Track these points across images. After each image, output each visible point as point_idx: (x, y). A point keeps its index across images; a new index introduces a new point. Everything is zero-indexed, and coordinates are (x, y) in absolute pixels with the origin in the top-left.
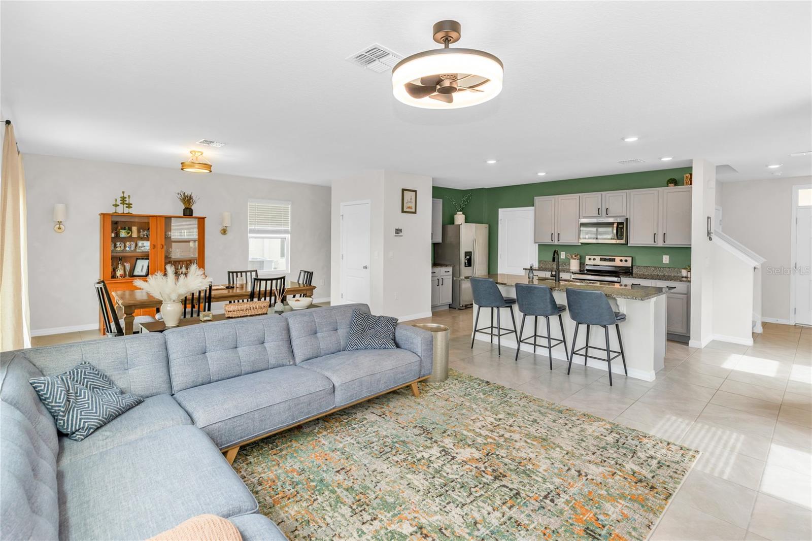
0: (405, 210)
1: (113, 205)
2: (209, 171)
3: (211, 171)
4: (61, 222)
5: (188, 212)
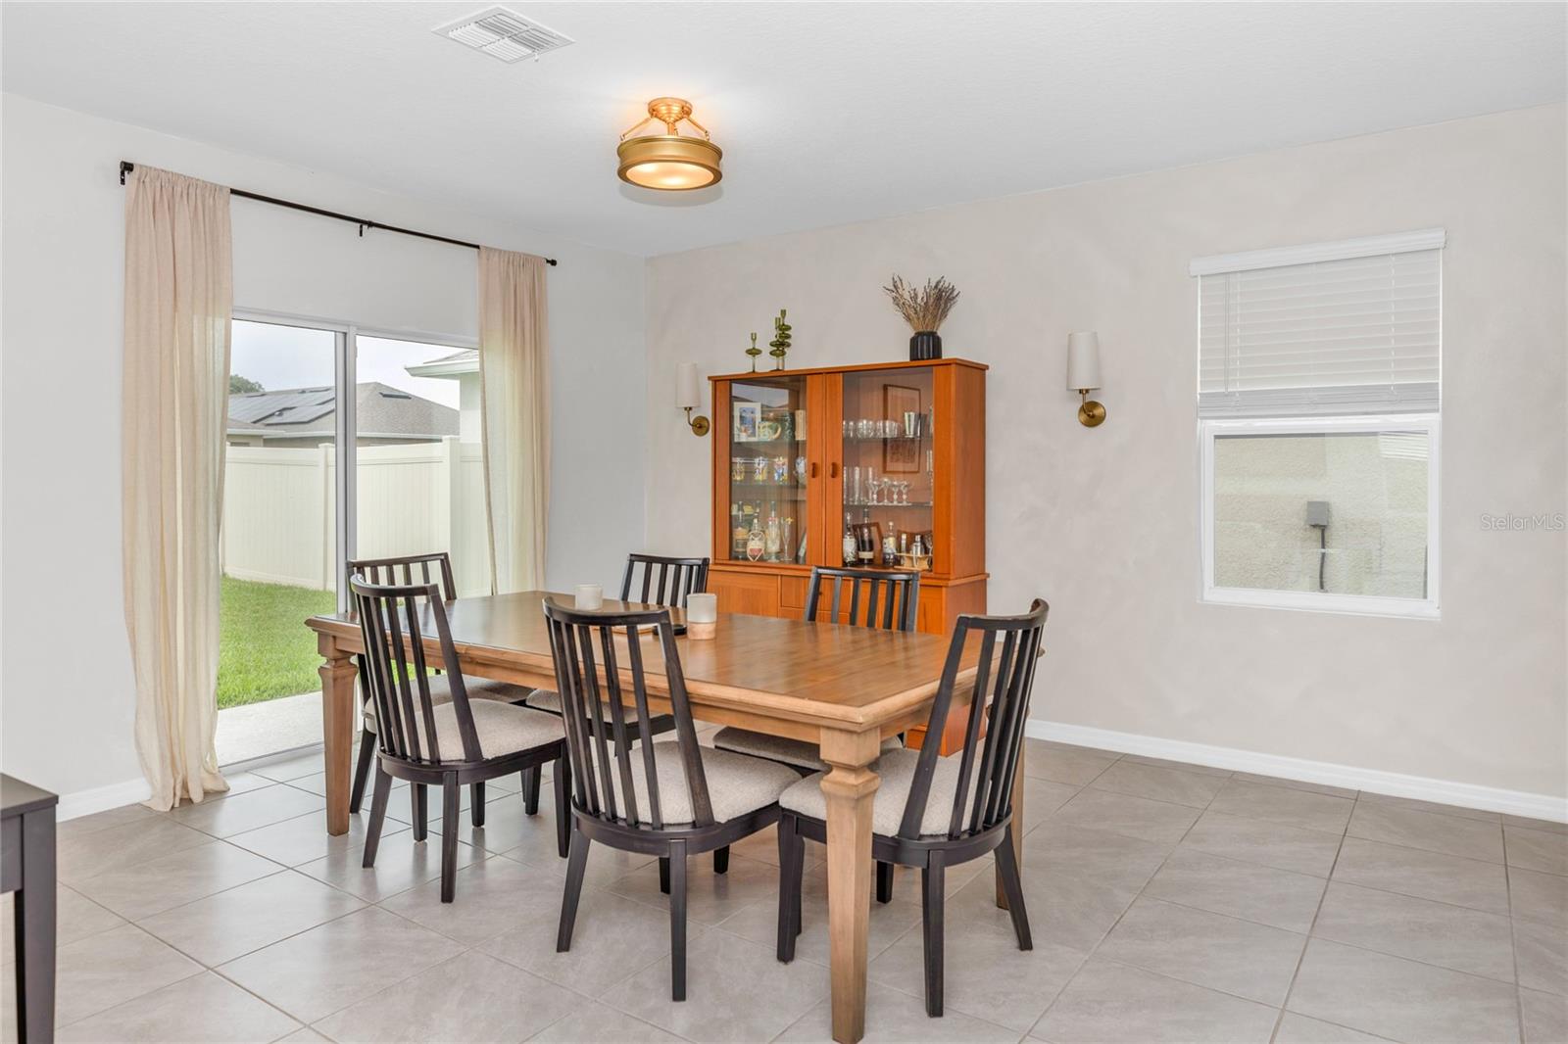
4: (690, 409)
5: (926, 346)
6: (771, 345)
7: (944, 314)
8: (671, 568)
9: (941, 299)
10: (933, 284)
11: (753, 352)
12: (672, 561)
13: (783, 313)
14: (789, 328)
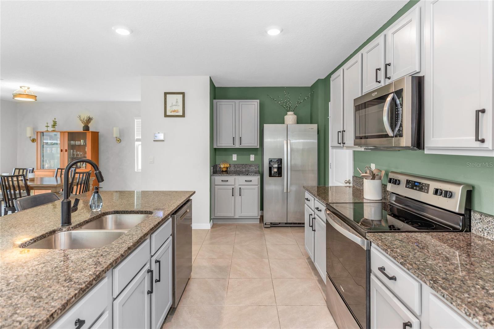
0: (168, 113)
1: (46, 126)
2: (35, 100)
3: (36, 100)
4: (30, 137)
5: (86, 128)
6: (52, 125)
7: (90, 122)
8: (25, 171)
9: (89, 120)
10: (88, 116)
11: (47, 127)
12: (25, 169)
13: (55, 119)
14: (56, 122)
